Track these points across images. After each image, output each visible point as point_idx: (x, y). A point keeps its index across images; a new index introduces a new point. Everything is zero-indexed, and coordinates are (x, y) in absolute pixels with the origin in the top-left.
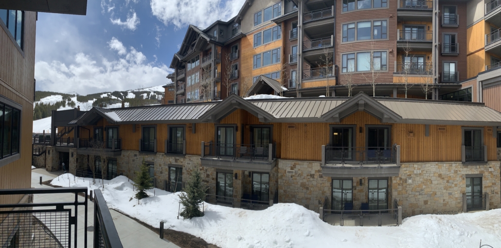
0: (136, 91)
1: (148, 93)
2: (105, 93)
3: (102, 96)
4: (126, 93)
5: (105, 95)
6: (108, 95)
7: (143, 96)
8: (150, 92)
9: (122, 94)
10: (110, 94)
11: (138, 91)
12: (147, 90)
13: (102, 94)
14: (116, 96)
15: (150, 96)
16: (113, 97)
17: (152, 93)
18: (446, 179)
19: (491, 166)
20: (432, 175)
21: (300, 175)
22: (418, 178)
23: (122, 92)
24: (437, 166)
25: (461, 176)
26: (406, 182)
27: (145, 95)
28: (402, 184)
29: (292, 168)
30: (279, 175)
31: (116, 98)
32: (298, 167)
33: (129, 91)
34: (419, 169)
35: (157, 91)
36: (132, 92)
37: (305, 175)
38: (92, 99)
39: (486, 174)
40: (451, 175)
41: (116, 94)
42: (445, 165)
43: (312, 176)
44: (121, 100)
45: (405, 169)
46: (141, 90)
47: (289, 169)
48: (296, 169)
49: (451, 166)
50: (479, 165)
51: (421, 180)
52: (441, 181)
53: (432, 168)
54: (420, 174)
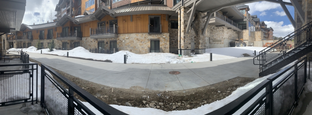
18: (140, 41)
19: (164, 35)
20: (134, 39)
21: (88, 42)
22: (127, 40)
24: (136, 35)
25: (148, 40)
26: (122, 42)
28: (121, 43)
29: (86, 40)
30: (82, 42)
32: (88, 39)
34: (128, 36)
37: (90, 41)
39: (161, 39)
40: (143, 39)
42: (140, 35)
43: (92, 42)
45: (122, 36)
47: (85, 40)
48: (87, 40)
49: (143, 35)
50: (158, 34)
51: (129, 41)
52: (138, 41)
53: (134, 36)
54: (128, 38)
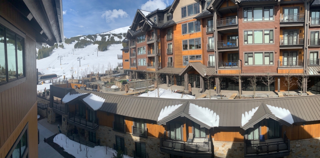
0: (101, 34)
1: (109, 35)
2: (82, 36)
3: (81, 39)
4: (96, 36)
5: (83, 38)
6: (84, 38)
7: (106, 38)
8: (110, 35)
9: (93, 37)
10: (85, 37)
11: (103, 34)
12: (108, 33)
13: (80, 37)
14: (89, 39)
15: (110, 38)
16: (88, 39)
17: (112, 36)
23: (93, 35)
27: (107, 37)
31: (90, 40)
33: (98, 34)
35: (114, 34)
36: (100, 35)
38: (74, 41)
41: (89, 36)
44: (93, 41)
46: (105, 34)
